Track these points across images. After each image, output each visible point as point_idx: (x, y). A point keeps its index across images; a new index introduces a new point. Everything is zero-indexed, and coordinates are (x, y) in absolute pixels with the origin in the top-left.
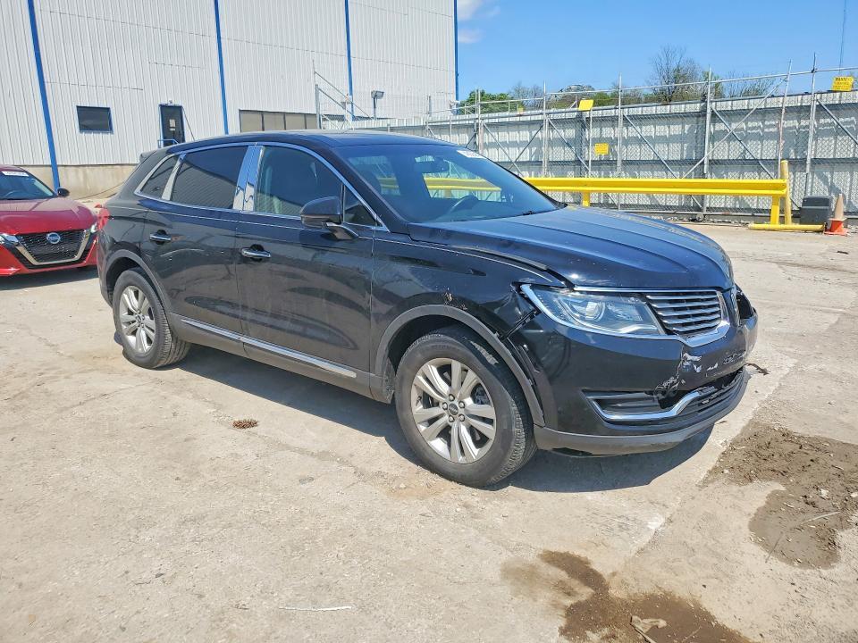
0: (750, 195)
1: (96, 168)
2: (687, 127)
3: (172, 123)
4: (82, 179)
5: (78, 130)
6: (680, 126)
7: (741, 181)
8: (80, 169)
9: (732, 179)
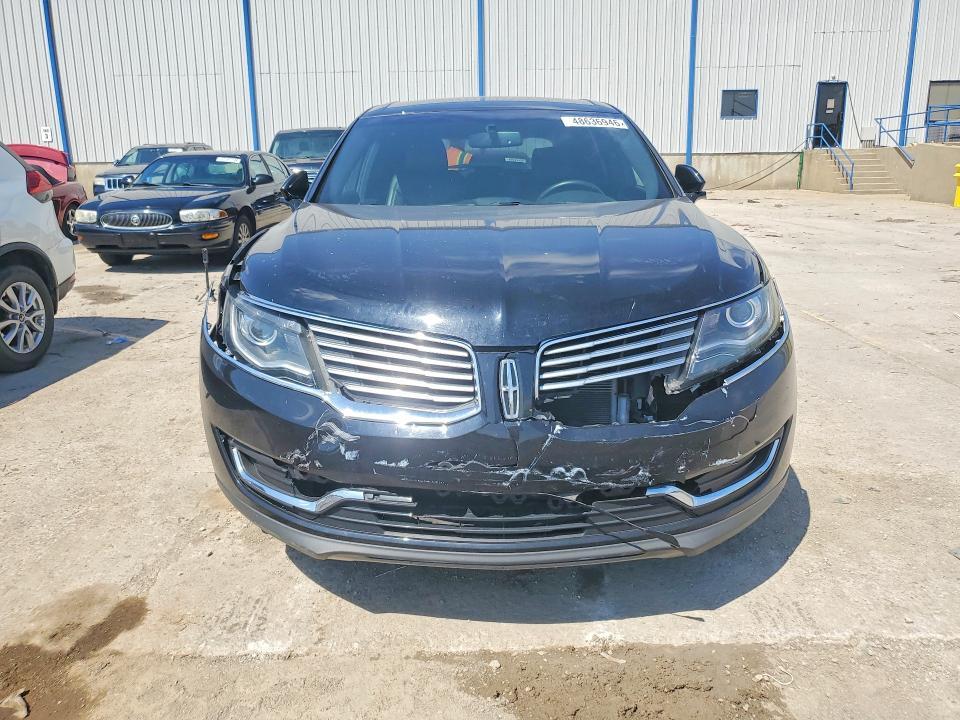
1: (732, 157)
3: (831, 103)
4: (714, 169)
5: (719, 115)
8: (714, 159)
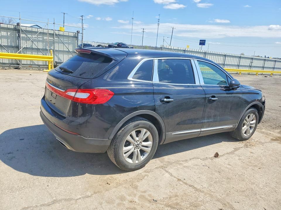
0: (35, 60)
2: (9, 33)
6: (6, 33)
7: (32, 55)
9: (29, 54)
